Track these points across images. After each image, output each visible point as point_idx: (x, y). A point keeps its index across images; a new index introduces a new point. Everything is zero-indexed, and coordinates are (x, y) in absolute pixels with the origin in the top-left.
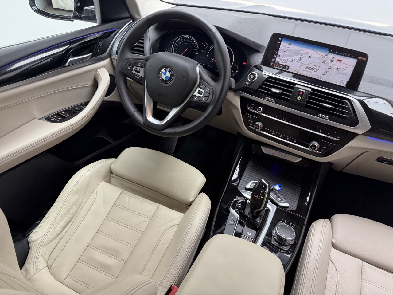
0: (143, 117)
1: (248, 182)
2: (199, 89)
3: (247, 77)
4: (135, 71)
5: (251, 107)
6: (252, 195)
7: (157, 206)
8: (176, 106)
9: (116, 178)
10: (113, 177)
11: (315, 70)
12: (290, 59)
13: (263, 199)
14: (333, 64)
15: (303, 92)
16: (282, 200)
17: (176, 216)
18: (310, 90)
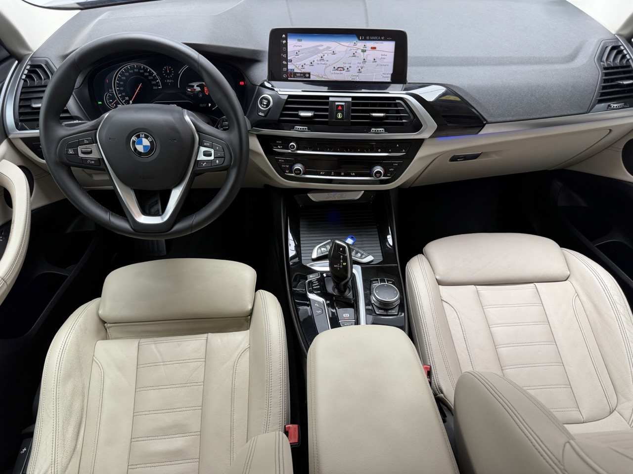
0: (128, 221)
1: (313, 250)
2: (203, 149)
3: (258, 105)
4: (83, 153)
5: (279, 147)
6: (331, 265)
7: (204, 338)
8: (177, 185)
9: (115, 326)
10: (109, 328)
11: (346, 69)
12: (308, 62)
13: (347, 265)
14: (367, 55)
15: (342, 106)
16: (362, 255)
17: (239, 339)
18: (350, 100)
